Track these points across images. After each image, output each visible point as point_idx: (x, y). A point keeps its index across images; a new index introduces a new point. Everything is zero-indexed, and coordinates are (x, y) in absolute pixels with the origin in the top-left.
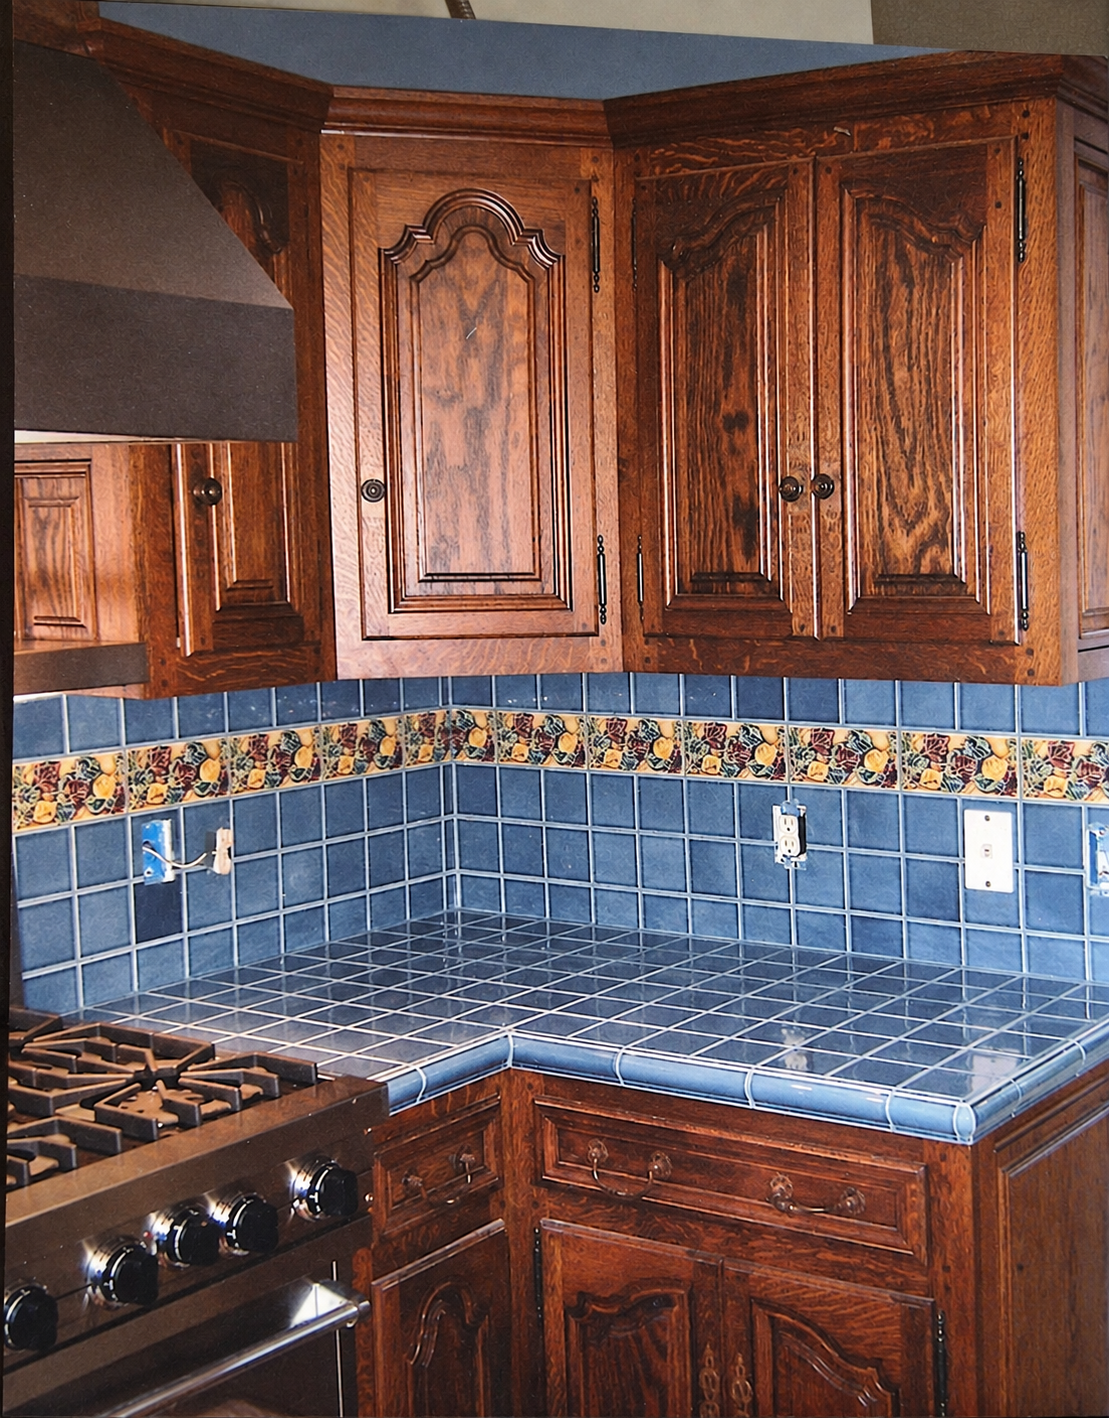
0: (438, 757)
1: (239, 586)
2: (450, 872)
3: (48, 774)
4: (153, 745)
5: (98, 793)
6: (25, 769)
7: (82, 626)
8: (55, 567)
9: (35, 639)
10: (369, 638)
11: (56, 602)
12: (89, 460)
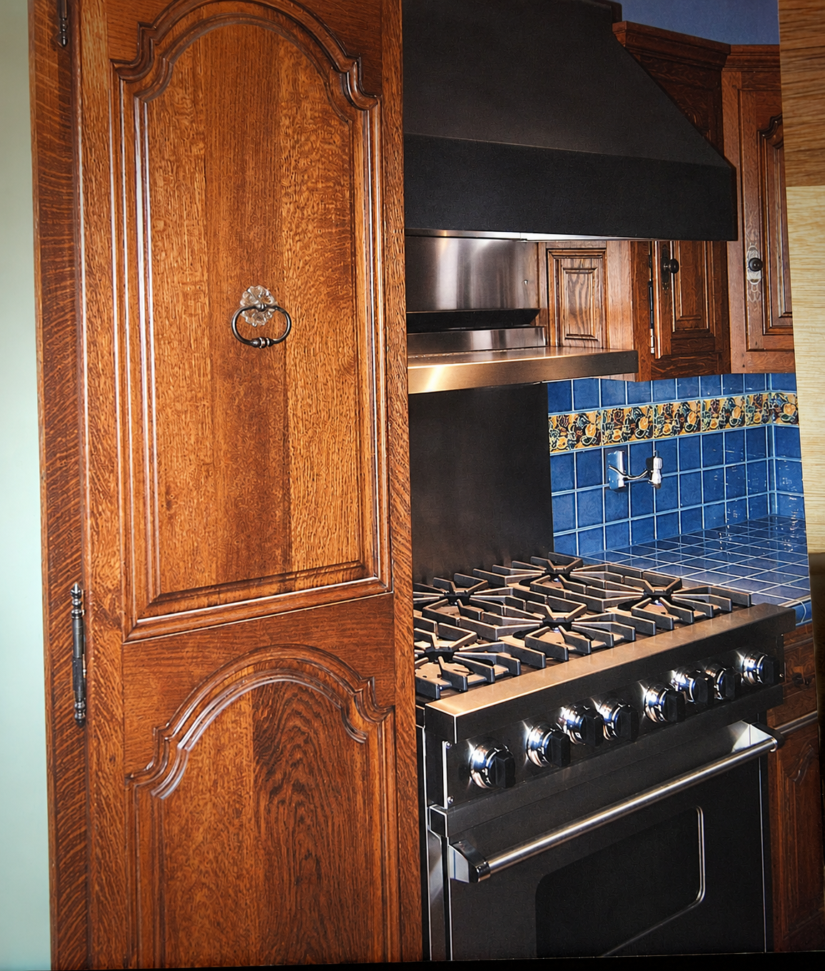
0: (764, 421)
1: (684, 319)
2: (772, 491)
3: (562, 422)
4: (615, 407)
5: (588, 435)
6: (554, 417)
7: (597, 340)
8: (580, 304)
9: (563, 346)
10: (751, 350)
11: (581, 326)
12: (606, 249)
